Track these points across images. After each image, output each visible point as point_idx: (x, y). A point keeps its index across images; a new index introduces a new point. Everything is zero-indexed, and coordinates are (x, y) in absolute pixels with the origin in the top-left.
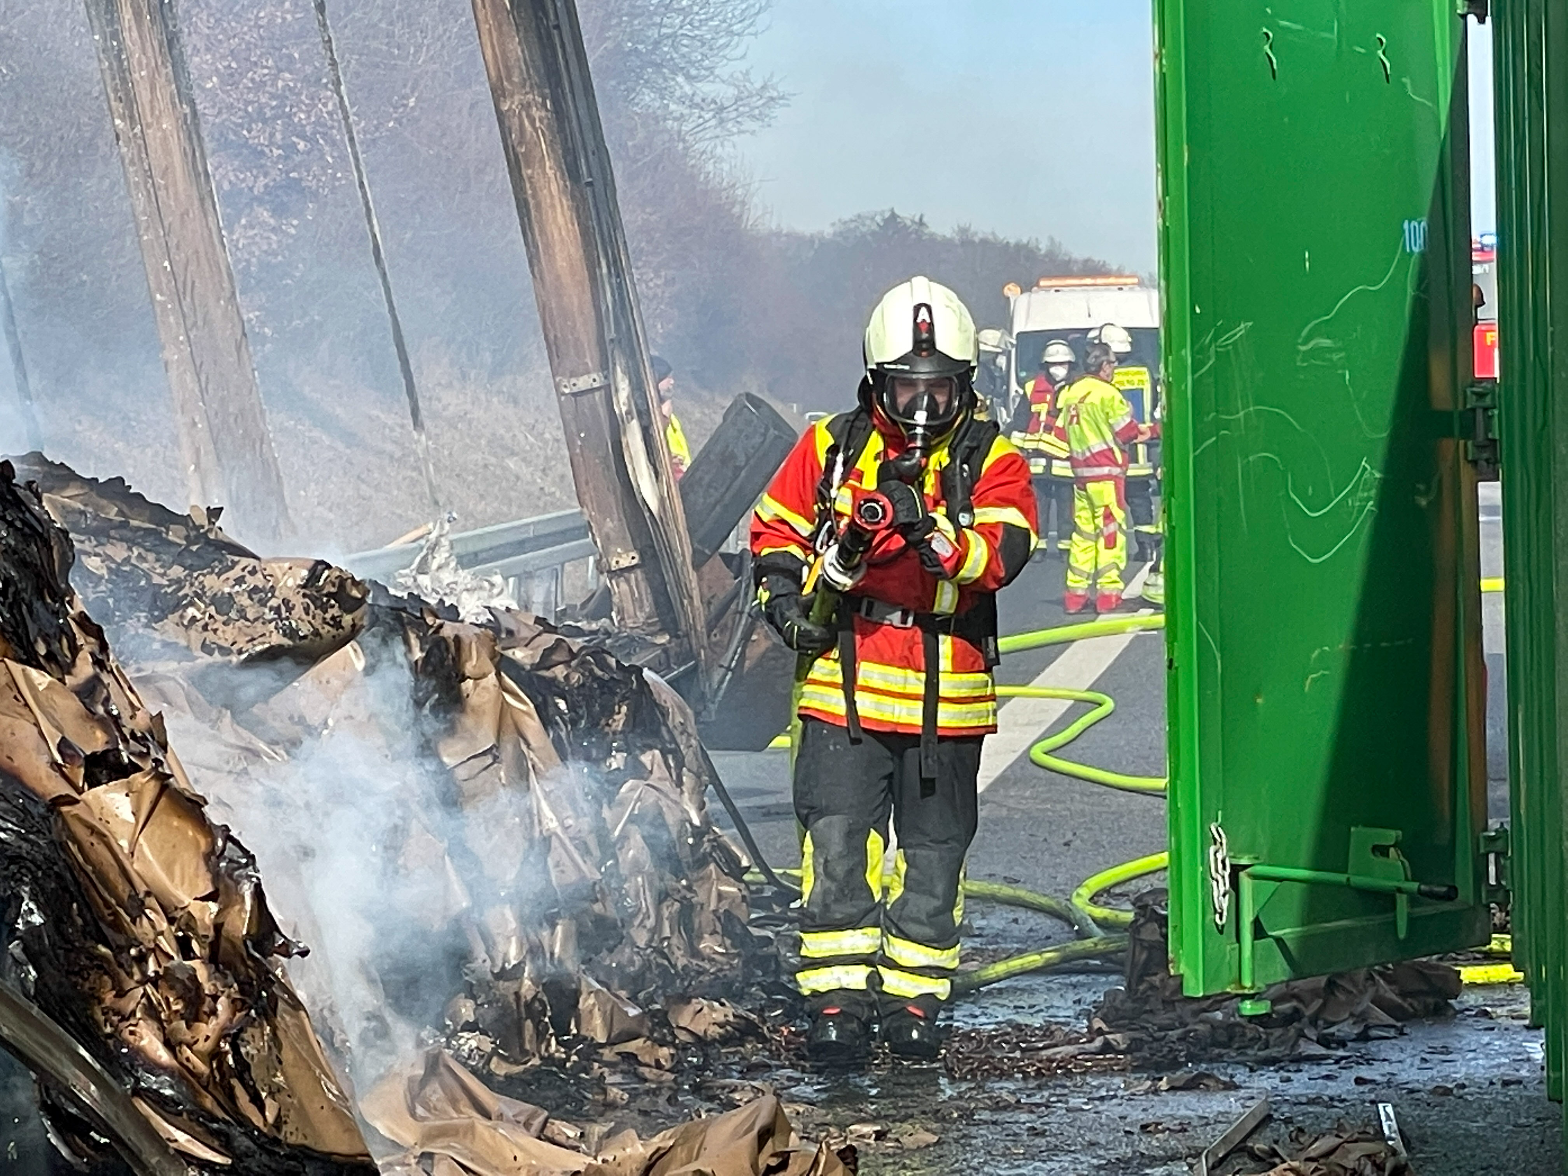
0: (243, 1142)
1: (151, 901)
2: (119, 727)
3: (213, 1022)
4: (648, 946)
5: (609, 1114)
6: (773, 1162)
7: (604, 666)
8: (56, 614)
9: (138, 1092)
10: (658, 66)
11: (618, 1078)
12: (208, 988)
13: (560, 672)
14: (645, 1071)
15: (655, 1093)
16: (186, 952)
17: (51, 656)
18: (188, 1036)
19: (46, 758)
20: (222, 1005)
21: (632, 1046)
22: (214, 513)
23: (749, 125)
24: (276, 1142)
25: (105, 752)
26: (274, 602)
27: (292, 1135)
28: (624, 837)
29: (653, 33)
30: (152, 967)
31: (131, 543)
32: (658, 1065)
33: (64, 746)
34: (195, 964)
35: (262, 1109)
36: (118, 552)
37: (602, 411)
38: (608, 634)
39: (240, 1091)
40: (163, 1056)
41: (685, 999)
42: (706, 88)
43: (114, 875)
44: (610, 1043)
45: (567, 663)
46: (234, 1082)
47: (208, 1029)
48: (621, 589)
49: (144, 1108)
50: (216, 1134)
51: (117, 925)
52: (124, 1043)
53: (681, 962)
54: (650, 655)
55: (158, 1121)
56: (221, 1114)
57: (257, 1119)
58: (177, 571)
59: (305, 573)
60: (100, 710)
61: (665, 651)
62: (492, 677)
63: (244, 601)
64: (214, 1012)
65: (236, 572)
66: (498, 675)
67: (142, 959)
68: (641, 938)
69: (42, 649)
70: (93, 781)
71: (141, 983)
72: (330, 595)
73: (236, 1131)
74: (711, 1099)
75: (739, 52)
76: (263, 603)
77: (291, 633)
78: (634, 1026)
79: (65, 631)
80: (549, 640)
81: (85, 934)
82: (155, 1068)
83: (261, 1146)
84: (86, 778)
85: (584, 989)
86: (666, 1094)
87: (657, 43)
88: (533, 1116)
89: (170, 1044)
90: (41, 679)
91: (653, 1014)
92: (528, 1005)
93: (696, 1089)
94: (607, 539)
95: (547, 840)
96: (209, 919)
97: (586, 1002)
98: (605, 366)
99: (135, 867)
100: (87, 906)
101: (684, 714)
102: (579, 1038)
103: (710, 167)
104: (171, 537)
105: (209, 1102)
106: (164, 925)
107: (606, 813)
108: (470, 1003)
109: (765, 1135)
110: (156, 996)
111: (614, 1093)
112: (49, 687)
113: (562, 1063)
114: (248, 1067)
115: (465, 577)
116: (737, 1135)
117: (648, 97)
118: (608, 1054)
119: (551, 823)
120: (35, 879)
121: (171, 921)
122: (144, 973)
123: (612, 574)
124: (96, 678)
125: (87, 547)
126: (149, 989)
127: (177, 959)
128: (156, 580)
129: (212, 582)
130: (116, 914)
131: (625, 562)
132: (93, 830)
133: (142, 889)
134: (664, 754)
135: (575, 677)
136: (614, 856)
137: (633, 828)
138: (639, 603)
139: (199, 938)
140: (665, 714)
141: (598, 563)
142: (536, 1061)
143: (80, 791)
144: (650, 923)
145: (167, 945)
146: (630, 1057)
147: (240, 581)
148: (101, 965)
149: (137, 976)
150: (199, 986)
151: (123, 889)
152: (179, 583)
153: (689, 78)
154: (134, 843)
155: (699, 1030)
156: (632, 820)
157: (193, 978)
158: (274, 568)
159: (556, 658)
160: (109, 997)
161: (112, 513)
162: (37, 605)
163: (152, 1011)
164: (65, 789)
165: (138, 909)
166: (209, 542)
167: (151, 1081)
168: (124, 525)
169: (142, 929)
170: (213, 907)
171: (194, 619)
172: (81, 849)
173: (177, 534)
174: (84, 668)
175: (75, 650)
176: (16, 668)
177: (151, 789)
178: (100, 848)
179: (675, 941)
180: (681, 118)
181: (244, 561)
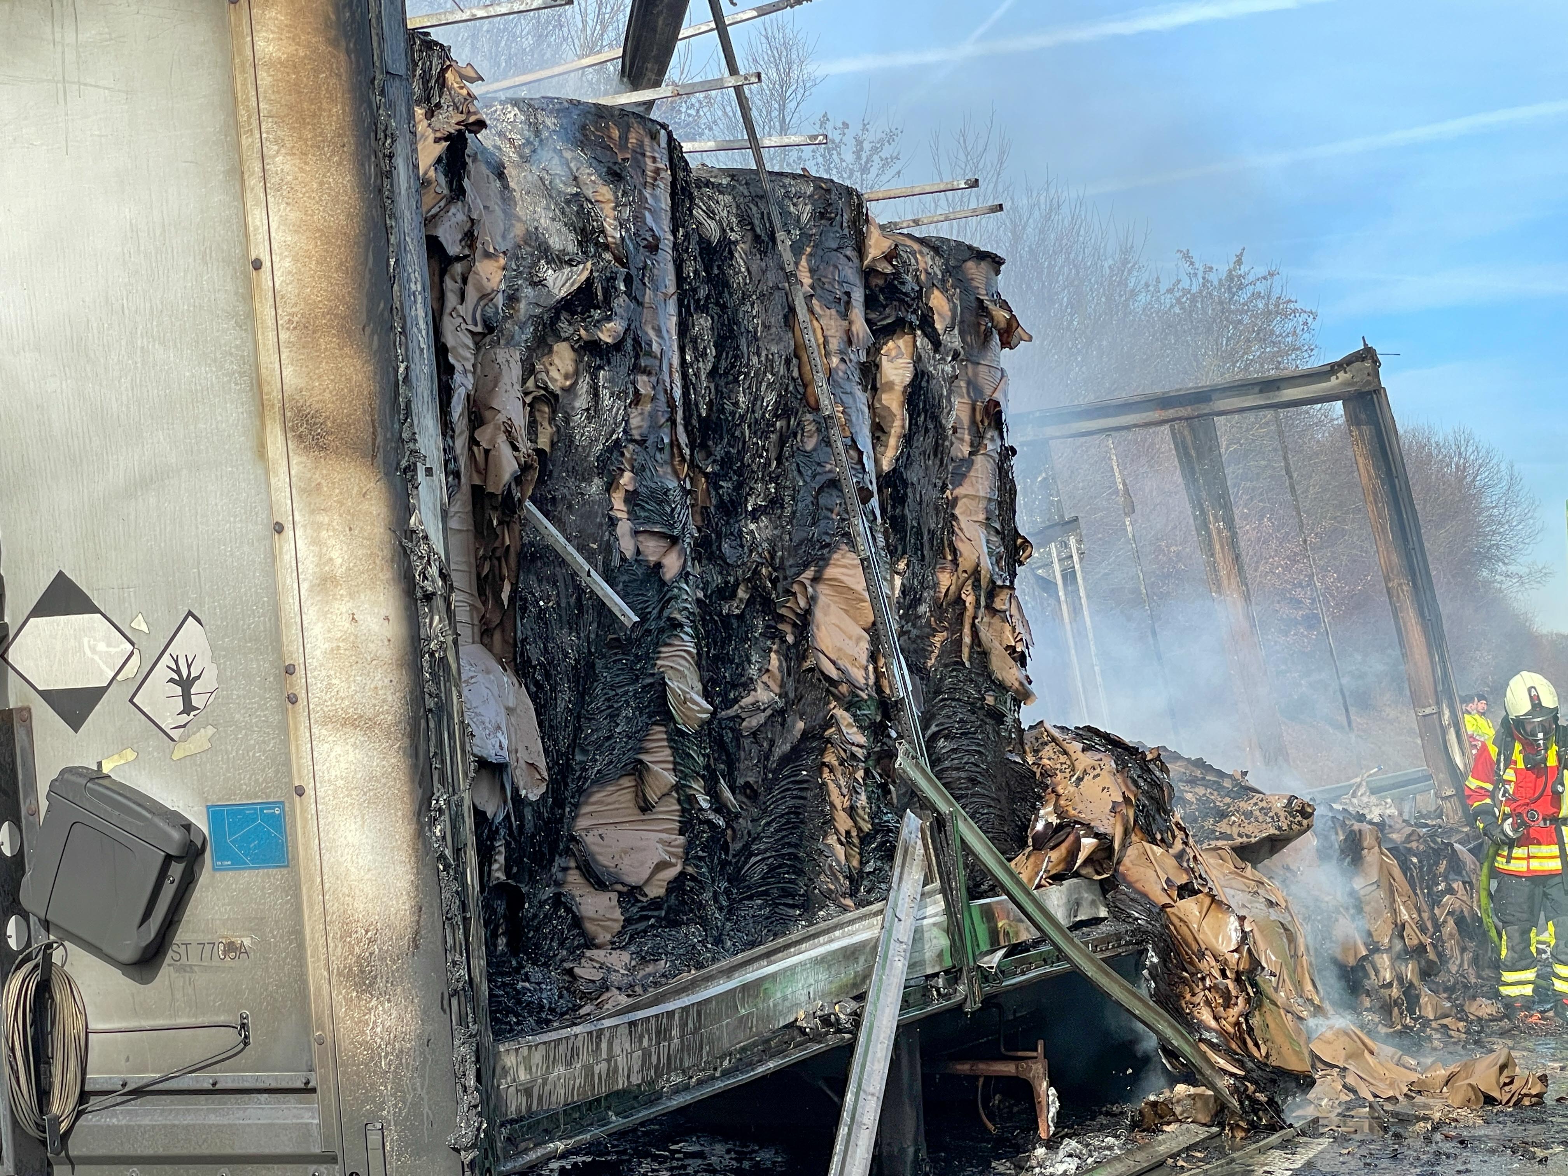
0: (1250, 1065)
1: (1206, 952)
2: (1193, 872)
3: (1236, 1009)
4: (1457, 972)
5: (1435, 1053)
6: (1507, 1080)
7: (1435, 842)
8: (1166, 821)
9: (1201, 1040)
10: (1490, 559)
11: (1438, 1036)
12: (1234, 993)
13: (1414, 845)
14: (1452, 1033)
15: (1455, 1043)
16: (1224, 975)
17: (1162, 840)
18: (1224, 1015)
19: (1160, 887)
20: (1240, 1001)
21: (1445, 1021)
22: (1245, 774)
23: (1535, 585)
24: (1266, 1065)
25: (1187, 884)
26: (1271, 814)
27: (1274, 1061)
28: (1445, 922)
29: (1488, 544)
30: (1208, 983)
31: (1206, 787)
32: (1458, 1030)
33: (1168, 881)
34: (1228, 981)
35: (1259, 1049)
36: (1201, 791)
37: (1437, 723)
38: (1440, 827)
39: (1248, 1040)
40: (1213, 1024)
41: (1474, 998)
42: (1512, 568)
43: (1190, 940)
44: (1436, 1019)
45: (1418, 841)
46: (1246, 1036)
47: (1234, 1012)
48: (1447, 806)
49: (1203, 1047)
50: (1238, 1060)
51: (1192, 963)
52: (1193, 1018)
53: (1473, 981)
54: (1459, 837)
55: (1210, 1054)
56: (1239, 1051)
57: (1256, 1054)
58: (1228, 800)
59: (1286, 801)
60: (1185, 864)
61: (1467, 835)
62: (1377, 848)
63: (1257, 813)
64: (1236, 1004)
65: (1254, 800)
66: (1380, 847)
67: (1203, 979)
68: (1454, 969)
69: (1159, 837)
70: (1181, 897)
71: (1204, 990)
72: (1297, 811)
73: (1246, 1060)
74: (1483, 1047)
75: (1529, 551)
76: (1266, 814)
77: (1279, 828)
78: (1448, 1012)
79: (1169, 829)
80: (1409, 830)
81: (1176, 967)
82: (1209, 1029)
83: (1259, 1067)
84: (1178, 895)
85: (1423, 993)
86: (1462, 1044)
87: (1489, 548)
88: (1395, 1054)
89: (1216, 1018)
90: (1158, 850)
91: (1457, 1006)
92: (1395, 1001)
93: (1476, 1042)
94: (1440, 783)
95: (1403, 926)
96: (1234, 961)
97: (1423, 1000)
98: (1438, 703)
99: (1200, 937)
100: (1178, 954)
101: (1475, 864)
102: (1420, 1017)
103: (1515, 604)
104: (1225, 785)
105: (1234, 1046)
106: (1213, 963)
107: (1436, 911)
108: (1368, 999)
109: (1503, 1068)
110: (1210, 996)
111: (1436, 1043)
112: (1162, 854)
113: (1411, 1029)
114: (1252, 1029)
115: (1373, 799)
116: (1489, 1067)
117: (1485, 573)
118: (1434, 1024)
119: (1406, 917)
120: (1154, 942)
121: (1217, 961)
122: (1204, 985)
123: (1443, 799)
124: (1184, 850)
125: (1187, 789)
126: (1207, 992)
127: (1220, 979)
128: (1218, 804)
129: (1244, 806)
130: (1191, 958)
131: (1449, 793)
132: (1181, 920)
133: (1203, 947)
134: (1464, 883)
135: (1421, 847)
136: (1440, 931)
137: (1449, 918)
138: (1455, 812)
139: (1230, 969)
140: (1465, 864)
141: (1436, 793)
142: (1399, 1027)
143: (1175, 902)
144: (1458, 962)
145: (1216, 973)
146: (1445, 1026)
147: (1256, 804)
148: (1184, 981)
149: (1201, 987)
150: (1229, 991)
151: (1195, 947)
152: (1229, 805)
153: (1504, 563)
154: (1200, 925)
155: (1480, 1014)
156: (1449, 913)
157: (1227, 988)
158: (1271, 799)
159: (1412, 838)
160: (1188, 996)
161: (1198, 773)
162: (1157, 817)
163: (1208, 1003)
164: (1169, 901)
165: (1201, 955)
166: (1242, 787)
167: (1206, 1035)
168: (1203, 779)
169: (1203, 965)
170: (1236, 955)
171: (1234, 822)
172: (1175, 928)
173: (1227, 784)
174: (1178, 846)
175: (1174, 837)
176: (1147, 845)
177: (1207, 901)
178: (1185, 928)
179: (1470, 970)
180: (1501, 582)
181: (1258, 795)
